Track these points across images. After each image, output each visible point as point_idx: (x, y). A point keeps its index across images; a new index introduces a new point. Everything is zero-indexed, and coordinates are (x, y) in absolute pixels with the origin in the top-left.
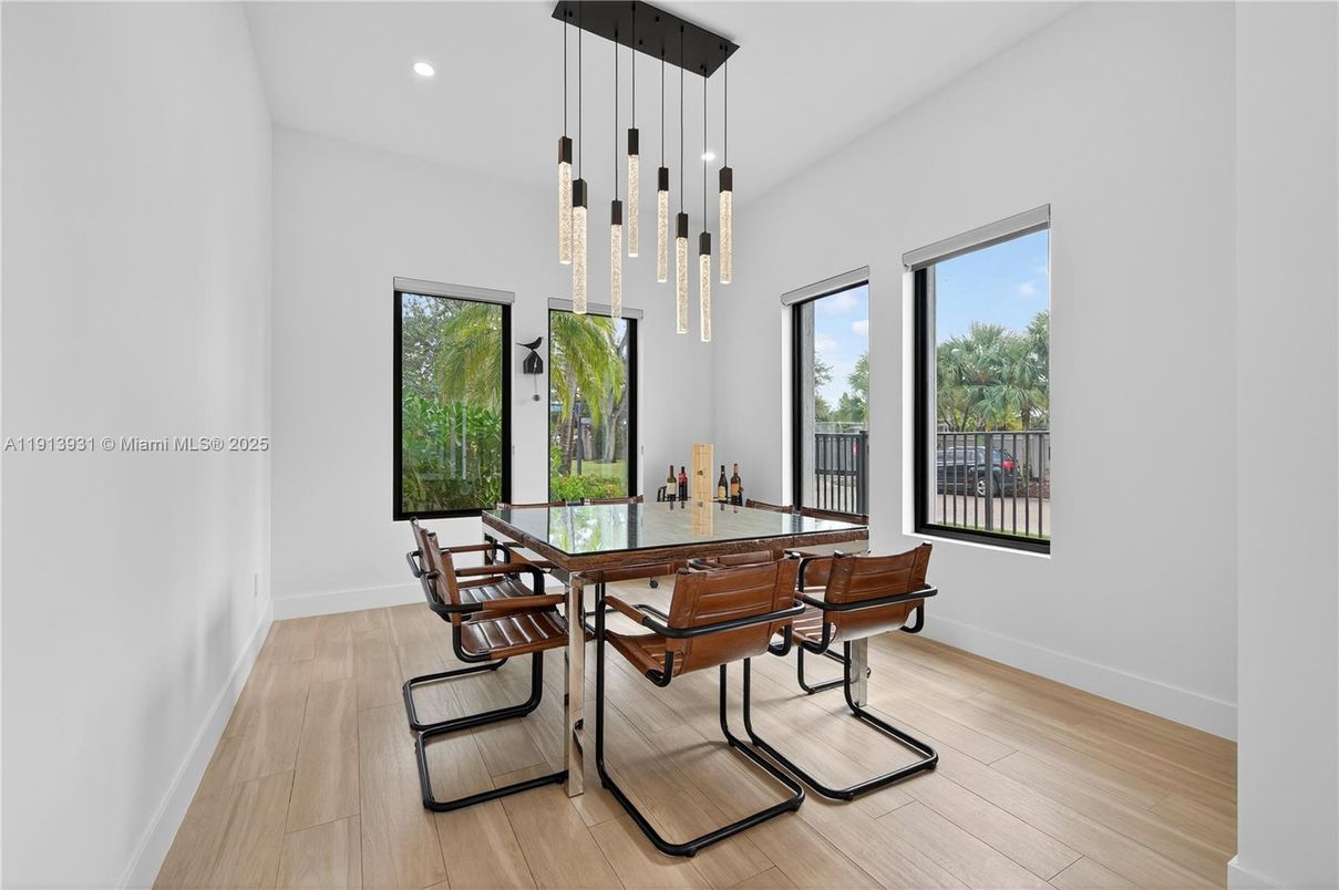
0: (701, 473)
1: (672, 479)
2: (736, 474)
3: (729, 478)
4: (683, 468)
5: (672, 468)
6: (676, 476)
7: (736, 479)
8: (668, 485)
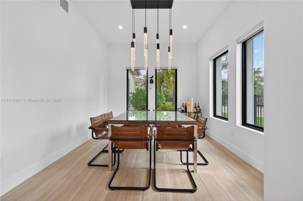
0: (189, 105)
1: (183, 106)
2: (198, 105)
3: (197, 106)
4: (186, 104)
5: (183, 103)
6: (184, 105)
7: (199, 107)
8: (182, 107)
